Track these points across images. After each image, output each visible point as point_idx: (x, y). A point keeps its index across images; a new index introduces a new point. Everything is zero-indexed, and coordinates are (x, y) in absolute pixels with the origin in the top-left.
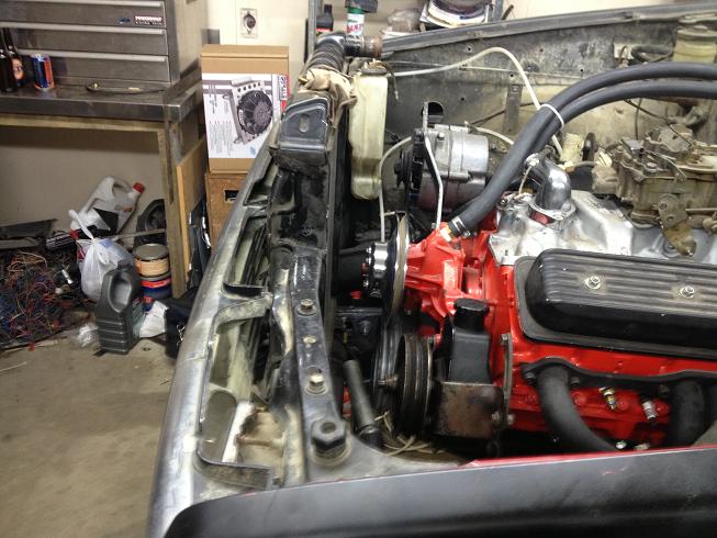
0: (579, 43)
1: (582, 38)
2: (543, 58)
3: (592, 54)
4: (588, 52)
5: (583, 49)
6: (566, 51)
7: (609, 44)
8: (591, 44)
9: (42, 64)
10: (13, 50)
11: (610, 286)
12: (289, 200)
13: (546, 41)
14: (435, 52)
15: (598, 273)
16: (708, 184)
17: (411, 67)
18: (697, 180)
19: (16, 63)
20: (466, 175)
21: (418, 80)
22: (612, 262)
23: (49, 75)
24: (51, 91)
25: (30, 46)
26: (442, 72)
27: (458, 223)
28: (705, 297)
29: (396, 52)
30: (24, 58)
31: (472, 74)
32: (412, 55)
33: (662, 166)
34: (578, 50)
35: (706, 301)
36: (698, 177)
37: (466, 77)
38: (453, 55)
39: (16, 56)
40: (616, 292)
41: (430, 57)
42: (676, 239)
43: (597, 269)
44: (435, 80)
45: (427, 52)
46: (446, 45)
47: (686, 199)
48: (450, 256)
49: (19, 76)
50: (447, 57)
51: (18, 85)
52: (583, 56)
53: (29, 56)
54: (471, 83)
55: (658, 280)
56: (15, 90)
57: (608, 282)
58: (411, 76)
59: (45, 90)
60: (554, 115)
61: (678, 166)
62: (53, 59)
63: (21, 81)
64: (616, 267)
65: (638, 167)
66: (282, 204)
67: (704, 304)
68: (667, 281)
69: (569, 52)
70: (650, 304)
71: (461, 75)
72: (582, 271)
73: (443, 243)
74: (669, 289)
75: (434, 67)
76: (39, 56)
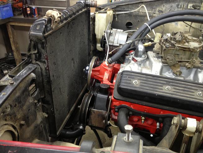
0: (176, 4)
1: (177, 2)
2: (164, 8)
3: (181, 7)
4: (179, 6)
5: (178, 6)
6: (172, 6)
7: (187, 4)
8: (180, 4)
9: (34, 9)
10: (28, 5)
11: (141, 84)
12: (36, 50)
13: (165, 3)
14: (130, 6)
15: (139, 79)
16: (188, 52)
17: (123, 11)
18: (184, 50)
19: (28, 9)
20: (118, 45)
21: (125, 15)
22: (144, 76)
23: (36, 12)
24: (37, 17)
25: (33, 4)
26: (132, 12)
27: (110, 60)
28: (174, 90)
29: (117, 6)
30: (30, 8)
31: (141, 13)
32: (123, 7)
33: (171, 45)
34: (176, 6)
35: (174, 92)
36: (184, 49)
37: (140, 14)
38: (136, 7)
39: (28, 7)
40: (143, 86)
41: (128, 7)
42: (175, 70)
43: (139, 78)
44: (130, 15)
45: (127, 6)
46: (133, 4)
47: (180, 56)
48: (107, 70)
49: (29, 12)
50: (133, 8)
51: (29, 15)
52: (178, 8)
53: (31, 7)
54: (141, 16)
55: (159, 83)
56: (28, 16)
57: (141, 82)
58: (123, 14)
59: (35, 16)
60: (148, 27)
61: (176, 45)
62: (38, 8)
63: (30, 14)
64: (146, 78)
65: (165, 45)
66: (34, 51)
67: (173, 93)
68: (162, 84)
69: (173, 7)
70: (153, 91)
71: (138, 13)
72: (133, 78)
73: (105, 66)
74: (162, 86)
75: (129, 11)
76: (34, 7)
